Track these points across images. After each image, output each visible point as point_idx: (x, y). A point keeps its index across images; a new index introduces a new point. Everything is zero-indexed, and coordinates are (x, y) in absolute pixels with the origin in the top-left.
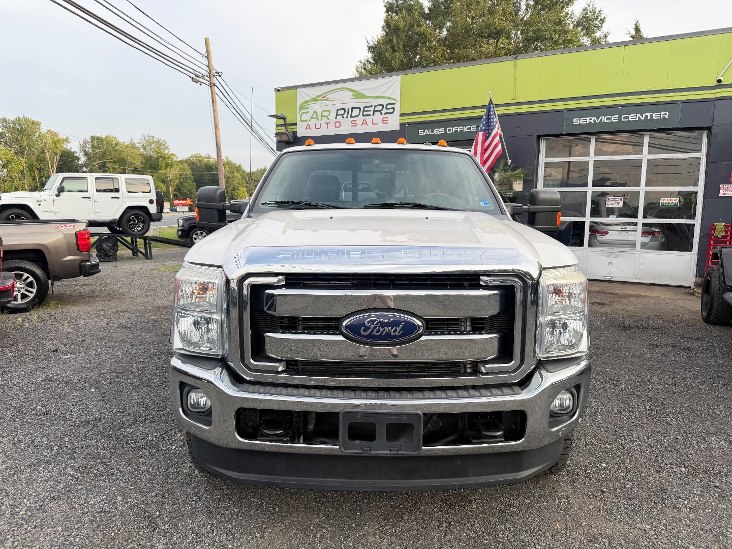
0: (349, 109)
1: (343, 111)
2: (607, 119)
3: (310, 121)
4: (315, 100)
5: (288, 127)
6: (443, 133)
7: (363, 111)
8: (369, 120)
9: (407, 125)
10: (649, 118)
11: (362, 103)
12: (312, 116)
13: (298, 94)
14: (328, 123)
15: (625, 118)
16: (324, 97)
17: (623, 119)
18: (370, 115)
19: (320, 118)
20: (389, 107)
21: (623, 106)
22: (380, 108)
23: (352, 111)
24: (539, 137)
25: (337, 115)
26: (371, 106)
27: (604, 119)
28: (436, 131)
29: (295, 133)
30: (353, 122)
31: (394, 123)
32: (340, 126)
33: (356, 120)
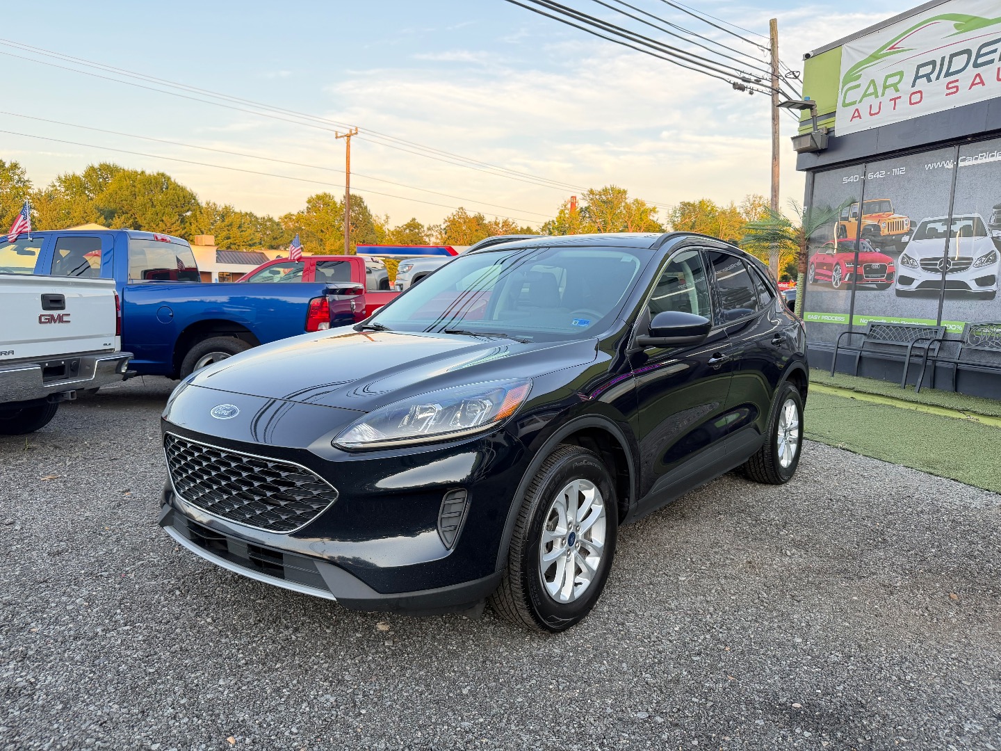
0: (943, 59)
1: (932, 66)
3: (860, 102)
4: (874, 57)
5: (819, 123)
7: (977, 58)
8: (988, 73)
11: (975, 40)
12: (866, 91)
13: (844, 56)
14: (895, 99)
16: (893, 48)
18: (992, 61)
19: (880, 94)
23: (950, 62)
25: (917, 77)
26: (998, 41)
30: (950, 86)
32: (921, 97)
33: (957, 81)
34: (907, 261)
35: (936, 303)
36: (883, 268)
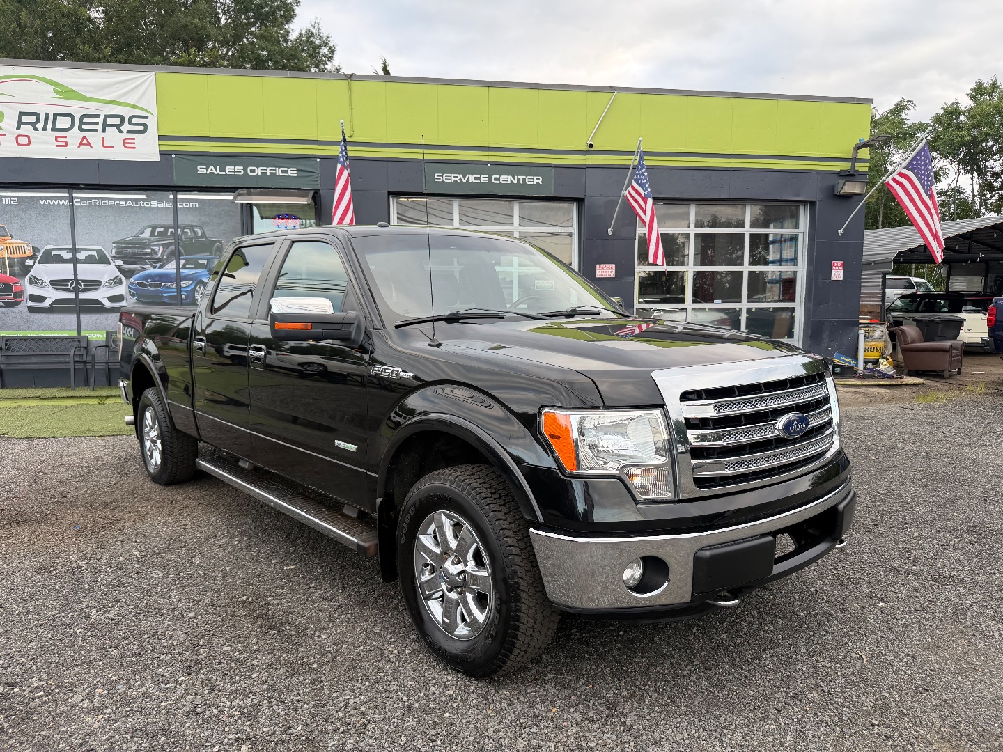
0: (47, 115)
1: (34, 117)
2: (476, 179)
6: (242, 173)
7: (82, 122)
8: (94, 138)
9: (173, 156)
10: (521, 182)
11: (78, 108)
15: (495, 179)
17: (493, 181)
18: (96, 131)
20: (134, 121)
21: (493, 163)
22: (118, 121)
23: (55, 119)
24: (390, 193)
25: (20, 123)
26: (98, 116)
27: (472, 178)
28: (229, 170)
30: (59, 139)
31: (147, 150)
32: (29, 143)
33: (66, 137)
34: (34, 281)
35: (73, 317)
36: (8, 288)
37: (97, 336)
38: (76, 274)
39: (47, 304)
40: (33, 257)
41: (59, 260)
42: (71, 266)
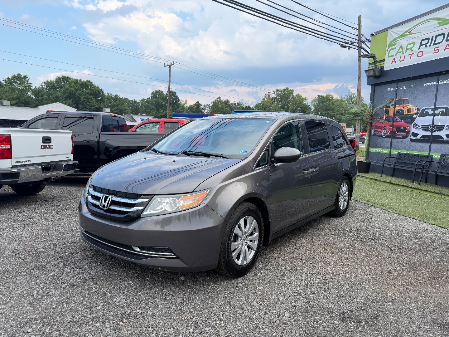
0: (433, 37)
1: (427, 40)
3: (396, 55)
4: (402, 36)
5: (377, 64)
7: (448, 36)
11: (446, 29)
12: (398, 51)
13: (389, 35)
14: (411, 55)
16: (410, 32)
19: (404, 52)
23: (436, 39)
25: (421, 45)
29: (382, 68)
30: (436, 49)
32: (423, 54)
33: (439, 47)
34: (416, 126)
35: (428, 145)
36: (405, 129)
37: (436, 156)
38: (433, 122)
39: (418, 137)
40: (417, 114)
41: (427, 114)
42: (432, 117)
